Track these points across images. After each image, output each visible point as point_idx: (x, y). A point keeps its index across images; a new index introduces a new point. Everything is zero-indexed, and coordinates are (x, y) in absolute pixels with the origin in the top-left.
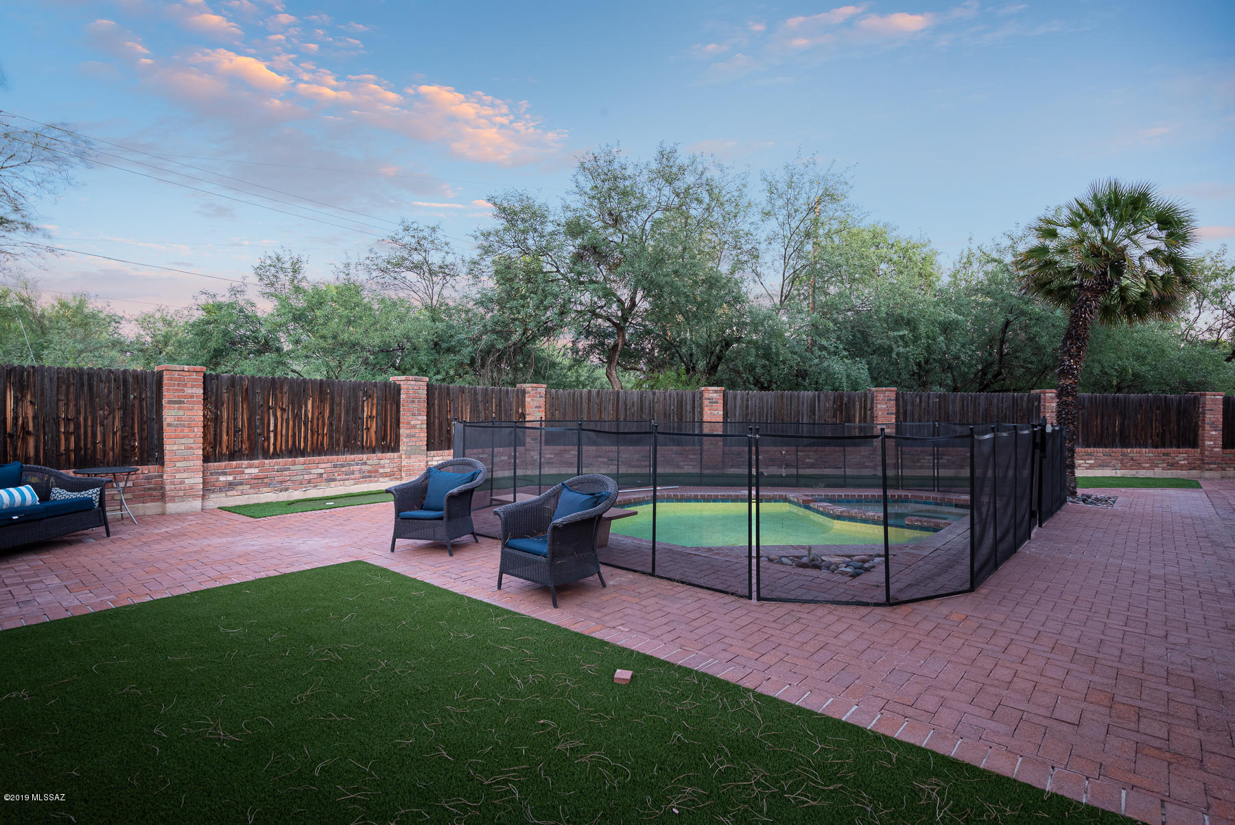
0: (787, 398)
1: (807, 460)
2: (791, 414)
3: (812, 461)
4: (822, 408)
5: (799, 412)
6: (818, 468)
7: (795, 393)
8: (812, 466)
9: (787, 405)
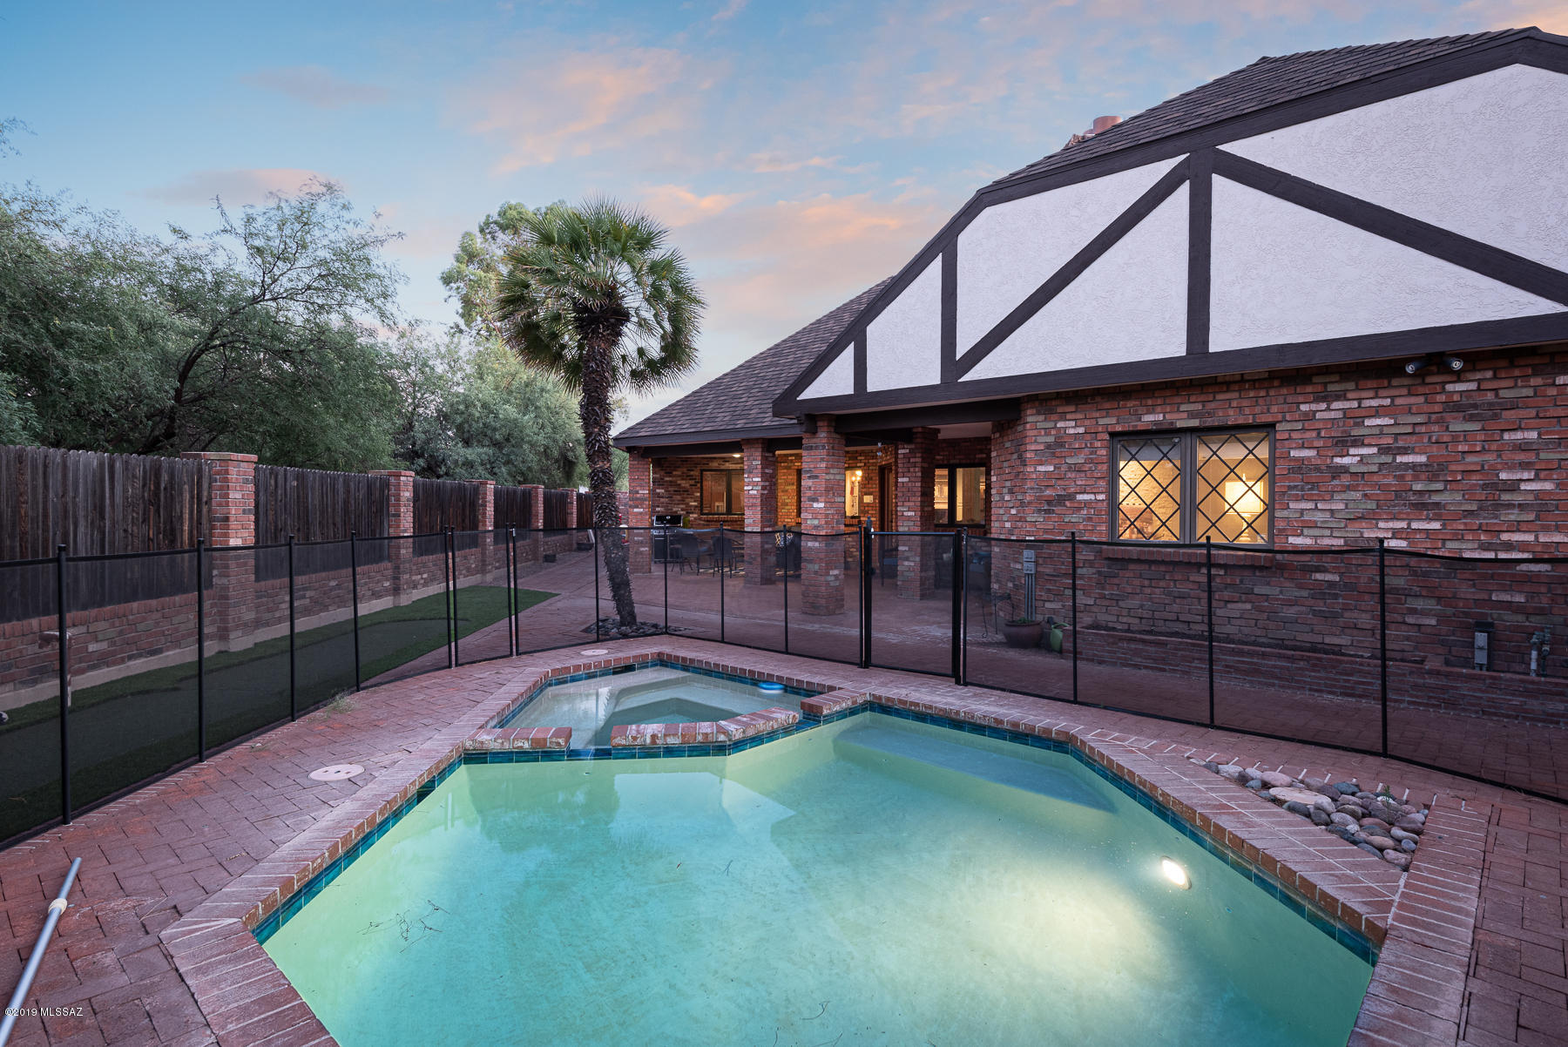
0: (34, 467)
1: (92, 647)
2: (46, 516)
3: (103, 646)
4: (118, 500)
5: (66, 511)
6: (115, 663)
7: (56, 454)
8: (103, 660)
9: (34, 488)
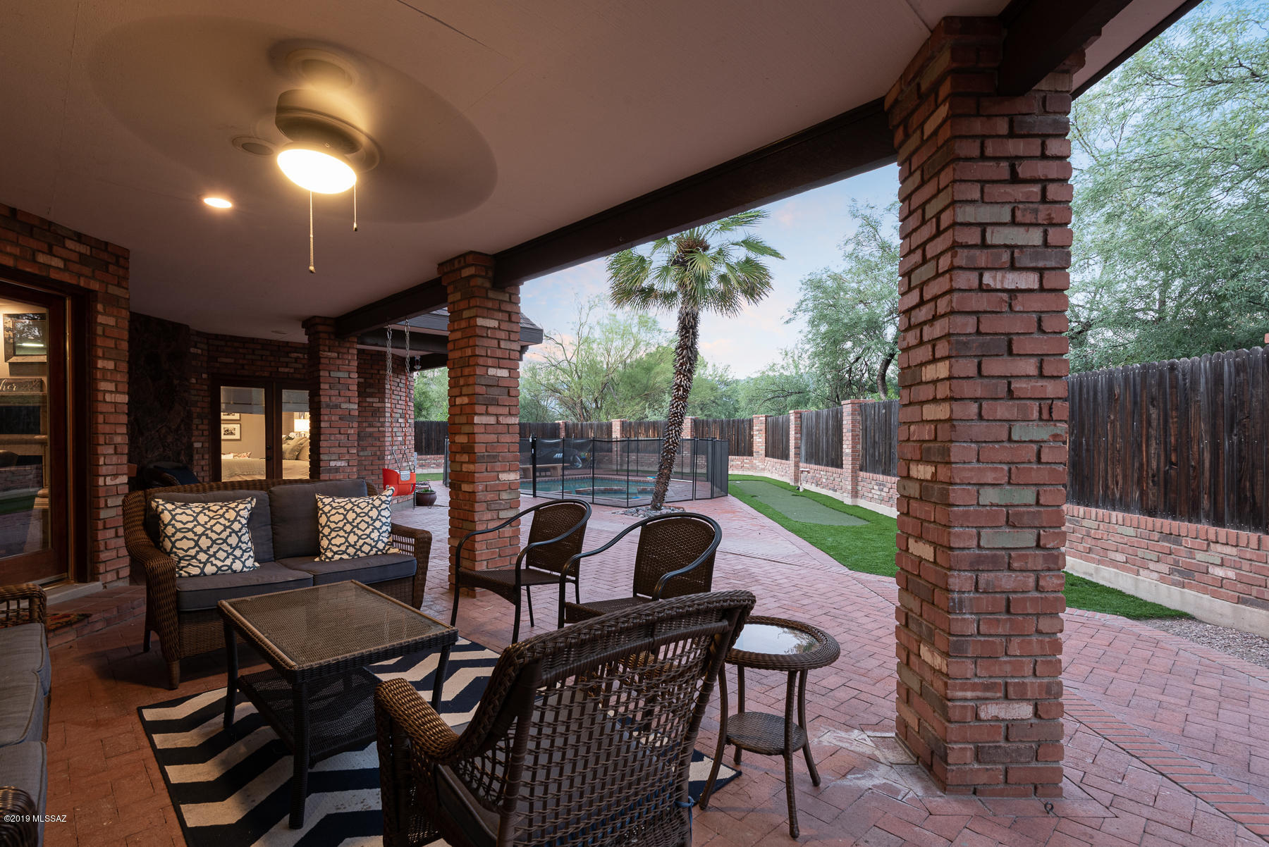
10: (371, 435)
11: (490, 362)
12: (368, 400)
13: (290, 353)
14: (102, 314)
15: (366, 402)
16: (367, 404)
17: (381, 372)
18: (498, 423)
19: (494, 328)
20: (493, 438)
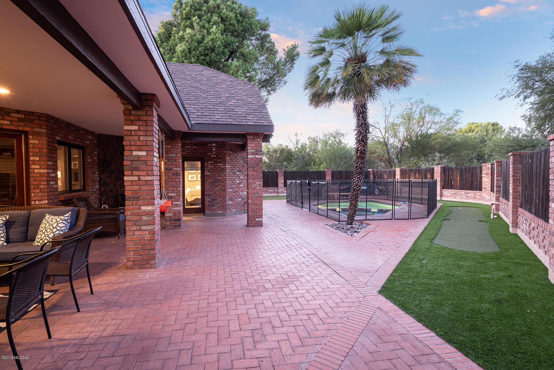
10: (219, 180)
11: (133, 148)
12: (218, 164)
13: (186, 146)
14: (31, 139)
15: (217, 165)
16: (218, 167)
17: (224, 152)
18: (139, 179)
19: (136, 130)
20: (137, 187)
